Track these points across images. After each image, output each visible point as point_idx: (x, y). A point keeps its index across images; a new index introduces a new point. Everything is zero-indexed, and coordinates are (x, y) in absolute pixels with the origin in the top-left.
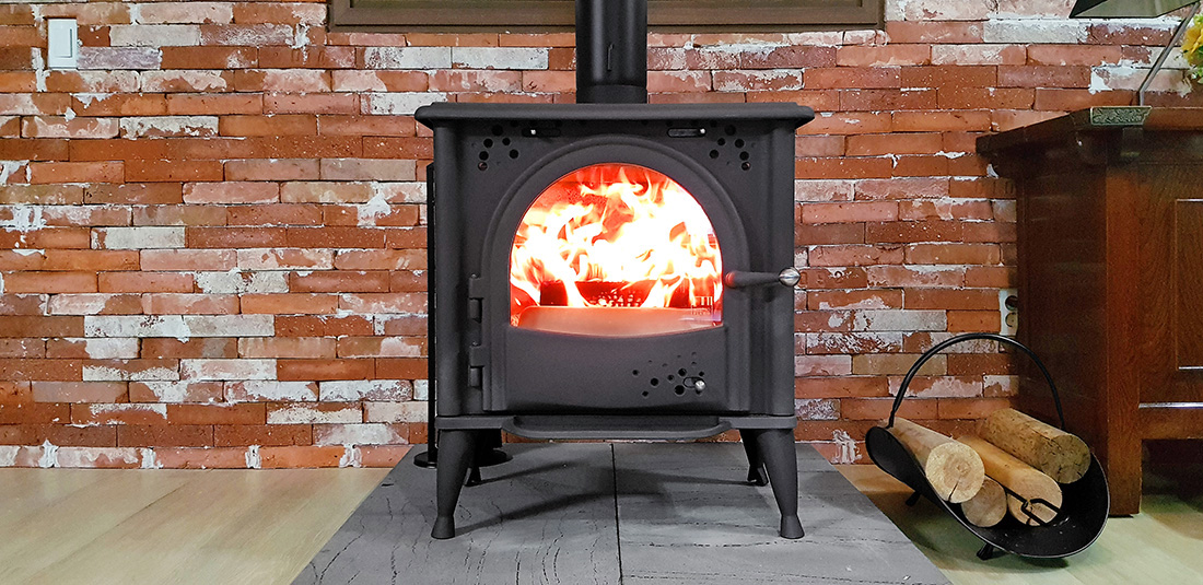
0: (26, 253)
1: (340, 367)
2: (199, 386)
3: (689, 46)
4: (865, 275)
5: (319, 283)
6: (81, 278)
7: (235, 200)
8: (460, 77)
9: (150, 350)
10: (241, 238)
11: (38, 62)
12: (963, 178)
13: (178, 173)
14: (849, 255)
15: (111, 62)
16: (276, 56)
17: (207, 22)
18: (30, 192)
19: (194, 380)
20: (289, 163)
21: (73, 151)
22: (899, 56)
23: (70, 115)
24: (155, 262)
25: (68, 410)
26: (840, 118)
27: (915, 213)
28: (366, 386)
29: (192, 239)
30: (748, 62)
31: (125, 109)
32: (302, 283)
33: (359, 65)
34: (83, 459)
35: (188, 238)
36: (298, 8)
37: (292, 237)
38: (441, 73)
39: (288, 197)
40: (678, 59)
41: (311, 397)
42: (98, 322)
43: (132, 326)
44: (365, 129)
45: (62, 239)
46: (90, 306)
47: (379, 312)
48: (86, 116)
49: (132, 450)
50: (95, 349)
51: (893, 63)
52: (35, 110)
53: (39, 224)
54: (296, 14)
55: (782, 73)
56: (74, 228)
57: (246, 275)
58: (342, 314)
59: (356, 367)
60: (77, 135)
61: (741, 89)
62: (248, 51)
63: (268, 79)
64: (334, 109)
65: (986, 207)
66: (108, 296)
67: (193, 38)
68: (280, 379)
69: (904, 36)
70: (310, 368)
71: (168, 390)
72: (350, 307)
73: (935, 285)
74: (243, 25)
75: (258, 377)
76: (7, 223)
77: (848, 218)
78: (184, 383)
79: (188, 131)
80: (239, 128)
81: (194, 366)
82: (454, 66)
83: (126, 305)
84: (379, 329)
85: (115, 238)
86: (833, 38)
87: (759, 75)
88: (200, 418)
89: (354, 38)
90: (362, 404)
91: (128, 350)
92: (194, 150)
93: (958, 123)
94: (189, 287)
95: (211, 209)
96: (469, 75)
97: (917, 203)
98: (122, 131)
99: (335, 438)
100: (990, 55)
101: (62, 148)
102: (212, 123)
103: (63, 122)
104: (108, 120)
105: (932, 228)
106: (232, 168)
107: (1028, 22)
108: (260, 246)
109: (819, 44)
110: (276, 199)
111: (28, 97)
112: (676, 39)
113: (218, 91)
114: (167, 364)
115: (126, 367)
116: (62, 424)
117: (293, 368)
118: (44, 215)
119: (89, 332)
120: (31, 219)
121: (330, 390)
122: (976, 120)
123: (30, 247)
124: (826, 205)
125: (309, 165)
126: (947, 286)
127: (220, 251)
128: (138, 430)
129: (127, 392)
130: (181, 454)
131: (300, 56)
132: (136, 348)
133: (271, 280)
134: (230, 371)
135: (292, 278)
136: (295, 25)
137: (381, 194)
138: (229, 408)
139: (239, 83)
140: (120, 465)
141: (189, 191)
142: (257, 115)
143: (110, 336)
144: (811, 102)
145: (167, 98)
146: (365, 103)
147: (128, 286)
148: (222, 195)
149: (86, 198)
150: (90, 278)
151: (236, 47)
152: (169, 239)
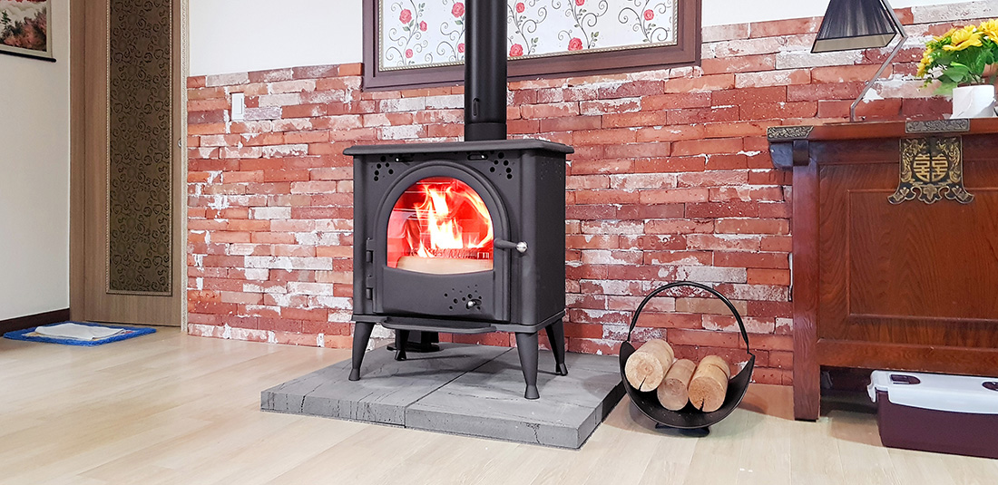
0: (220, 221)
2: (296, 297)
3: (565, 87)
4: (685, 241)
6: (244, 235)
7: (315, 192)
8: (430, 115)
9: (274, 276)
10: (318, 213)
11: (226, 117)
12: (759, 171)
13: (289, 177)
14: (673, 226)
15: (259, 116)
16: (334, 108)
17: (303, 91)
18: (222, 189)
19: (294, 294)
20: (341, 169)
21: (242, 165)
22: (710, 84)
23: (240, 145)
24: (277, 227)
25: (236, 307)
26: (667, 129)
27: (722, 196)
29: (295, 214)
30: (604, 94)
31: (265, 142)
32: (345, 240)
33: (377, 111)
34: (242, 335)
35: (292, 213)
36: (347, 80)
37: (341, 213)
38: (419, 113)
39: (340, 189)
40: (558, 95)
41: (349, 307)
42: (250, 260)
43: (266, 262)
45: (236, 213)
46: (248, 249)
48: (248, 146)
49: (264, 331)
50: (249, 275)
51: (706, 89)
52: (225, 144)
53: (226, 205)
54: (346, 83)
55: (627, 100)
56: (241, 207)
57: (319, 234)
60: (243, 157)
61: (599, 113)
62: (322, 106)
63: (332, 121)
64: (364, 137)
65: (778, 192)
66: (255, 245)
67: (296, 100)
68: (334, 296)
69: (715, 69)
70: (349, 290)
71: (282, 298)
73: (737, 249)
74: (320, 92)
75: (324, 294)
76: (212, 204)
77: (672, 200)
78: (289, 296)
79: (293, 153)
80: (316, 149)
81: (293, 285)
82: (426, 108)
83: (263, 251)
85: (260, 213)
86: (663, 74)
87: (611, 102)
88: (296, 316)
89: (374, 95)
91: (263, 275)
92: (296, 163)
93: (756, 130)
94: (292, 241)
95: (304, 197)
96: (435, 113)
97: (723, 189)
98: (263, 154)
100: (781, 78)
101: (237, 164)
102: (304, 148)
103: (237, 150)
104: (257, 148)
105: (734, 207)
106: (314, 173)
108: (326, 217)
109: (652, 79)
110: (334, 191)
111: (222, 136)
112: (557, 82)
113: (308, 130)
114: (282, 284)
115: (262, 285)
116: (233, 315)
117: (341, 289)
118: (228, 200)
119: (246, 265)
120: (222, 203)
123: (222, 218)
124: (657, 191)
126: (746, 250)
127: (307, 221)
128: (267, 321)
129: (263, 299)
130: (287, 335)
131: (347, 109)
132: (267, 275)
133: (331, 238)
135: (340, 237)
136: (345, 89)
138: (309, 311)
139: (319, 124)
140: (259, 340)
141: (293, 187)
142: (326, 142)
143: (256, 268)
144: (646, 119)
145: (283, 136)
146: (379, 133)
147: (264, 240)
148: (309, 189)
149: (247, 191)
150: (247, 235)
151: (317, 104)
152: (284, 213)
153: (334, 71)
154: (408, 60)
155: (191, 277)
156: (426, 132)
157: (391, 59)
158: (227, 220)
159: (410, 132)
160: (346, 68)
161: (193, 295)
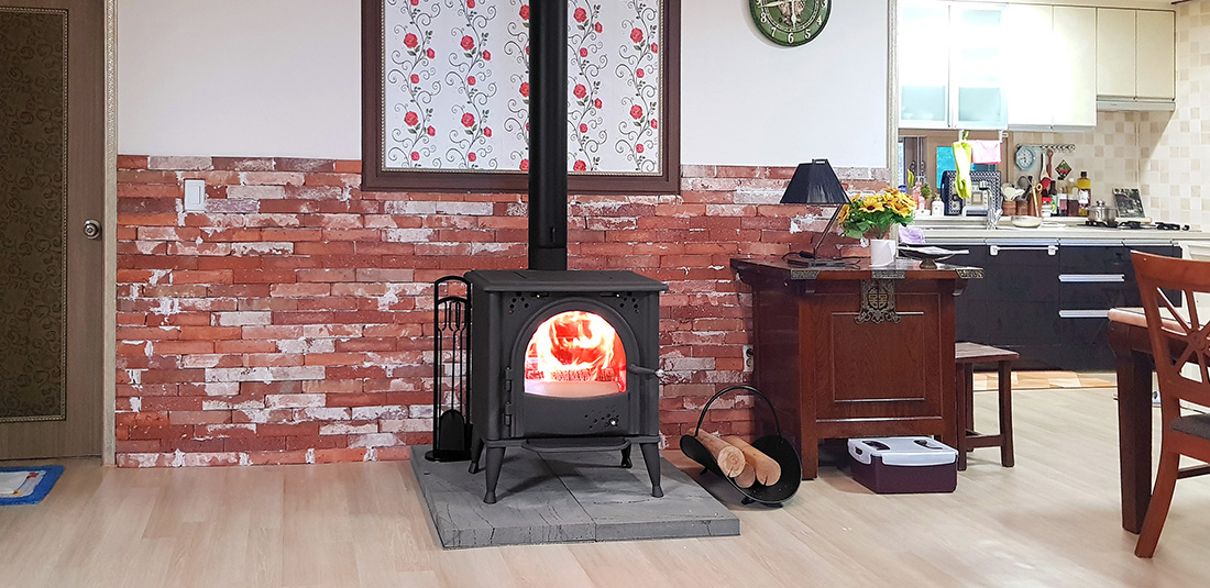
0: (168, 328)
1: (366, 398)
2: (278, 411)
4: (671, 337)
5: (354, 346)
6: (203, 344)
7: (304, 295)
8: (441, 220)
9: (247, 390)
10: (306, 318)
11: (179, 207)
12: (723, 281)
13: (268, 278)
15: (227, 209)
16: (332, 205)
17: (288, 184)
18: (172, 290)
19: (274, 408)
20: (337, 272)
21: (201, 264)
22: (689, 210)
23: (200, 241)
24: (252, 334)
25: (192, 429)
26: (657, 245)
27: (698, 301)
28: (381, 410)
29: (276, 319)
30: (606, 212)
31: (235, 238)
32: (343, 346)
33: (381, 212)
34: (202, 460)
35: (272, 318)
36: (344, 177)
37: (338, 318)
38: (430, 217)
39: (336, 293)
41: (347, 417)
42: (215, 372)
43: (236, 374)
44: (385, 252)
45: (191, 320)
46: (209, 362)
47: (389, 364)
48: (210, 242)
49: (233, 454)
50: (211, 390)
51: (685, 215)
52: (177, 238)
53: (178, 310)
54: (343, 180)
55: (626, 219)
56: (200, 312)
57: (309, 341)
58: (367, 365)
59: (375, 398)
60: (204, 254)
61: (603, 228)
62: (313, 203)
63: (326, 220)
64: (365, 238)
65: (736, 298)
66: (221, 355)
67: (279, 194)
68: (328, 406)
69: (692, 199)
70: (346, 399)
71: (257, 414)
72: (372, 360)
73: (709, 343)
74: (310, 187)
75: (313, 405)
76: (156, 309)
78: (268, 410)
79: (274, 251)
80: (305, 248)
81: (273, 399)
82: (437, 213)
83: (232, 361)
84: (389, 374)
85: (227, 319)
86: (654, 199)
87: (613, 220)
88: (278, 433)
89: (378, 195)
90: (378, 421)
91: (232, 390)
92: (278, 264)
93: (721, 250)
94: (273, 349)
95: (288, 300)
96: (447, 218)
97: (699, 295)
98: (233, 252)
99: (361, 442)
100: (737, 211)
101: (194, 262)
102: (289, 246)
103: (195, 245)
104: (224, 245)
105: (707, 310)
106: (301, 275)
107: (757, 192)
108: (318, 323)
109: (646, 203)
110: (328, 294)
111: (172, 229)
113: (294, 226)
114: (258, 399)
115: (230, 401)
116: (188, 439)
117: (336, 399)
118: (181, 304)
119: (208, 379)
120: (172, 307)
121: (358, 413)
122: (729, 248)
123: (171, 325)
125: (349, 272)
126: (715, 344)
127: (292, 327)
128: (238, 441)
129: (231, 416)
130: (265, 455)
131: (345, 207)
132: (238, 389)
133: (324, 344)
134: (296, 402)
135: (337, 343)
136: (342, 187)
137: (392, 290)
138: (295, 425)
139: (306, 221)
140: (226, 463)
141: (274, 289)
142: (318, 242)
143: (221, 381)
144: (641, 237)
145: (260, 231)
146: (384, 235)
147: (234, 349)
148: (295, 292)
149: (208, 293)
150: (209, 344)
151: (306, 200)
152: (261, 319)
153: (328, 166)
154: (415, 162)
155: (122, 398)
156: (437, 236)
157: (394, 159)
158: (178, 328)
159: (419, 236)
160: (344, 166)
161: (126, 419)
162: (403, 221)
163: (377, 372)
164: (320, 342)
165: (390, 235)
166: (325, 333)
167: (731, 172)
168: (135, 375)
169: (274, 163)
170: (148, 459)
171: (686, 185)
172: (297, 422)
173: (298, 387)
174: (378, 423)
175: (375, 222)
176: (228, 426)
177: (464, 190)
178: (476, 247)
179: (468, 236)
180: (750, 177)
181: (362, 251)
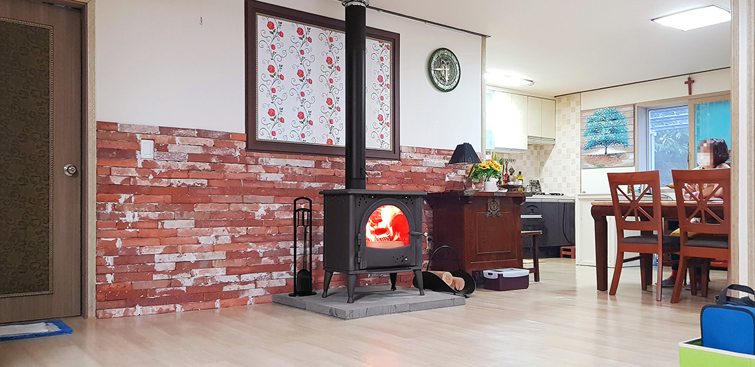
0: (131, 230)
1: (248, 269)
2: (198, 279)
5: (242, 239)
6: (154, 240)
7: (213, 210)
8: (288, 169)
10: (215, 224)
11: (138, 155)
13: (194, 201)
15: (168, 158)
16: (229, 159)
17: (205, 145)
18: (133, 206)
19: (196, 277)
20: (232, 197)
21: (152, 191)
22: (404, 169)
23: (151, 177)
24: (183, 233)
25: (147, 292)
28: (256, 275)
29: (197, 224)
31: (173, 176)
32: (236, 240)
33: (256, 164)
34: (152, 311)
35: (195, 224)
36: (236, 143)
37: (233, 223)
38: (283, 167)
39: (232, 209)
41: (238, 280)
42: (161, 257)
43: (174, 258)
44: (259, 186)
45: (146, 225)
46: (157, 251)
47: (261, 249)
48: (157, 178)
49: (172, 305)
50: (158, 267)
51: (402, 171)
52: (137, 175)
53: (137, 219)
54: (236, 145)
55: (376, 172)
56: (151, 220)
57: (217, 237)
58: (249, 250)
59: (253, 268)
60: (154, 185)
62: (219, 157)
63: (226, 167)
64: (248, 178)
66: (164, 247)
67: (200, 151)
68: (227, 274)
69: (405, 164)
70: (238, 270)
71: (186, 281)
72: (252, 247)
74: (217, 147)
75: (219, 274)
76: (124, 219)
78: (193, 278)
79: (196, 184)
80: (214, 183)
81: (196, 271)
82: (286, 165)
83: (171, 250)
84: (261, 255)
85: (168, 224)
86: (389, 162)
87: (371, 172)
88: (199, 291)
89: (255, 154)
90: (255, 282)
91: (172, 267)
92: (199, 192)
94: (196, 242)
95: (204, 213)
96: (291, 168)
98: (172, 184)
99: (246, 295)
100: (424, 170)
101: (147, 190)
102: (205, 182)
103: (148, 180)
104: (166, 180)
106: (212, 198)
107: (432, 161)
108: (222, 226)
109: (385, 164)
110: (227, 210)
111: (134, 169)
113: (208, 170)
114: (186, 272)
115: (170, 274)
116: (144, 298)
117: (232, 270)
118: (139, 216)
119: (156, 261)
120: (133, 217)
121: (245, 277)
123: (133, 228)
125: (239, 198)
127: (207, 229)
128: (175, 297)
129: (171, 283)
130: (191, 305)
131: (237, 159)
132: (175, 266)
133: (225, 239)
134: (209, 273)
135: (233, 238)
136: (235, 148)
137: (262, 208)
138: (209, 286)
139: (215, 167)
140: (168, 311)
141: (196, 207)
142: (221, 179)
143: (165, 262)
145: (189, 172)
146: (258, 176)
147: (172, 242)
148: (209, 208)
149: (156, 209)
150: (158, 240)
151: (215, 155)
152: (189, 224)
153: (227, 136)
154: (273, 137)
155: (100, 274)
156: (286, 178)
157: (263, 134)
158: (138, 230)
159: (277, 177)
160: (236, 136)
161: (103, 287)
162: (268, 169)
163: (255, 253)
164: (223, 237)
165: (261, 177)
166: (226, 233)
167: (422, 151)
168: (110, 260)
169: (196, 132)
170: (118, 312)
171: (403, 156)
172: (210, 284)
173: (210, 264)
174: (255, 283)
175: (254, 169)
176: (169, 289)
177: (299, 153)
178: (306, 185)
179: (302, 178)
180: (429, 154)
181: (246, 185)
